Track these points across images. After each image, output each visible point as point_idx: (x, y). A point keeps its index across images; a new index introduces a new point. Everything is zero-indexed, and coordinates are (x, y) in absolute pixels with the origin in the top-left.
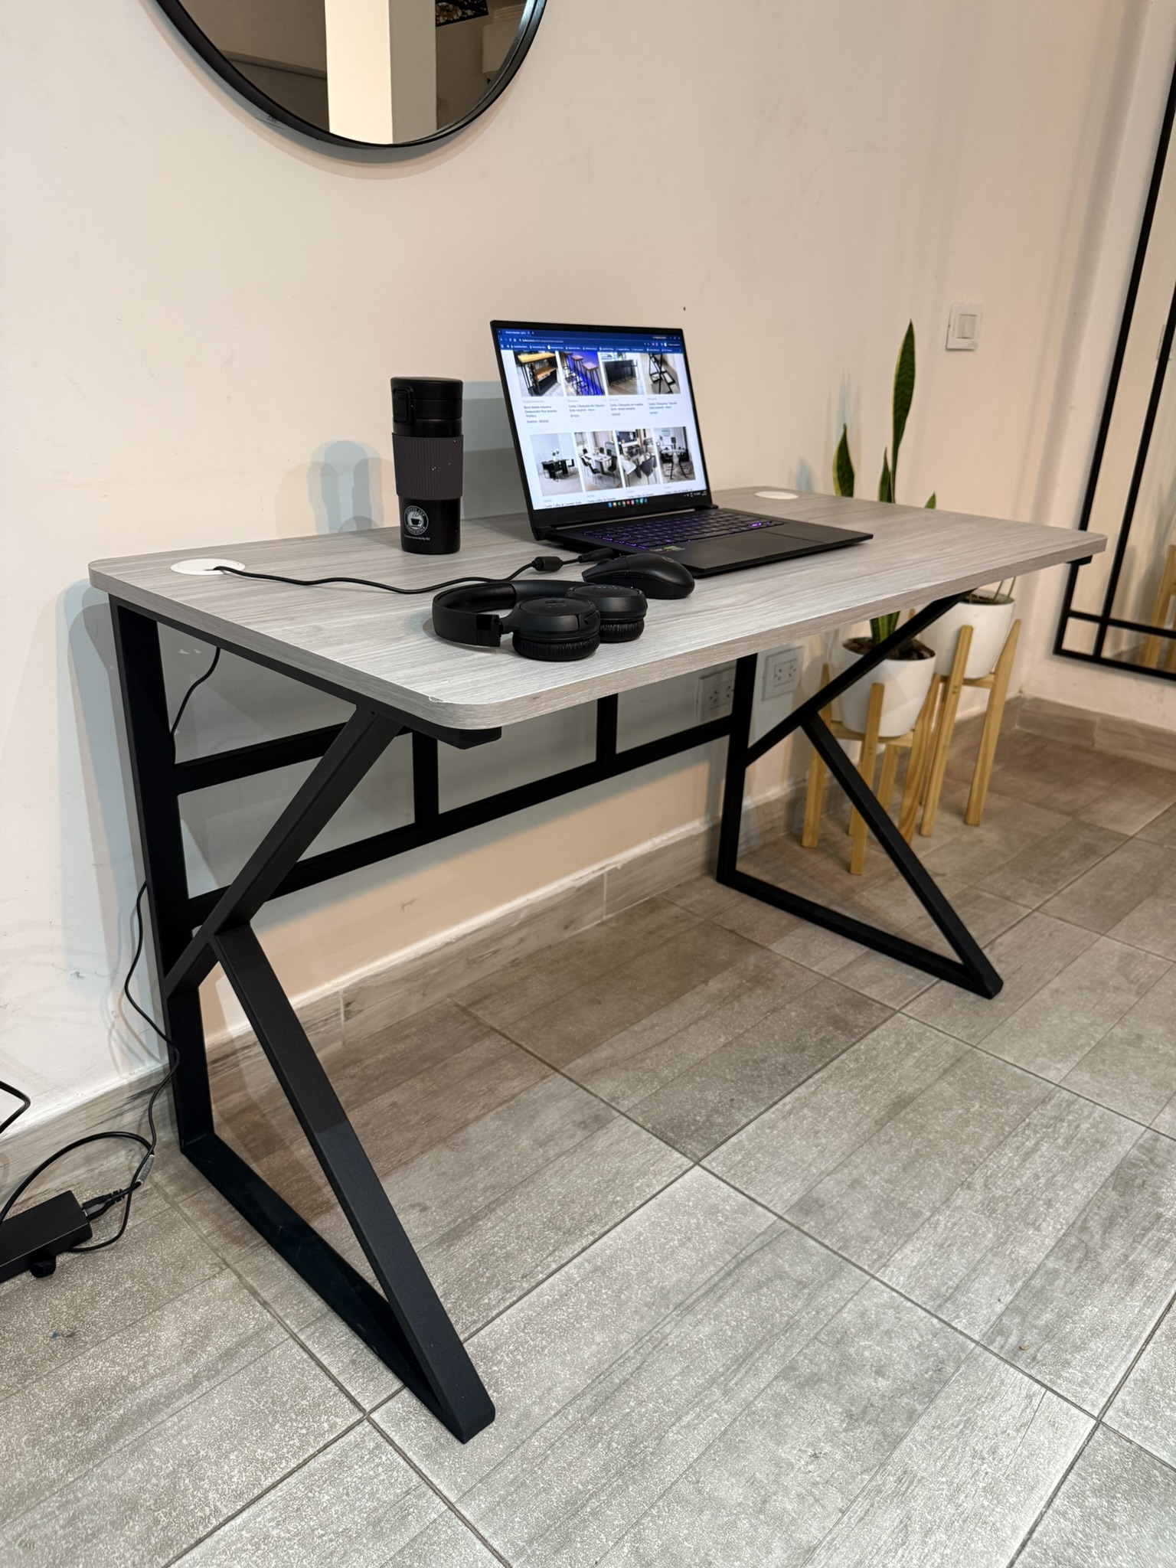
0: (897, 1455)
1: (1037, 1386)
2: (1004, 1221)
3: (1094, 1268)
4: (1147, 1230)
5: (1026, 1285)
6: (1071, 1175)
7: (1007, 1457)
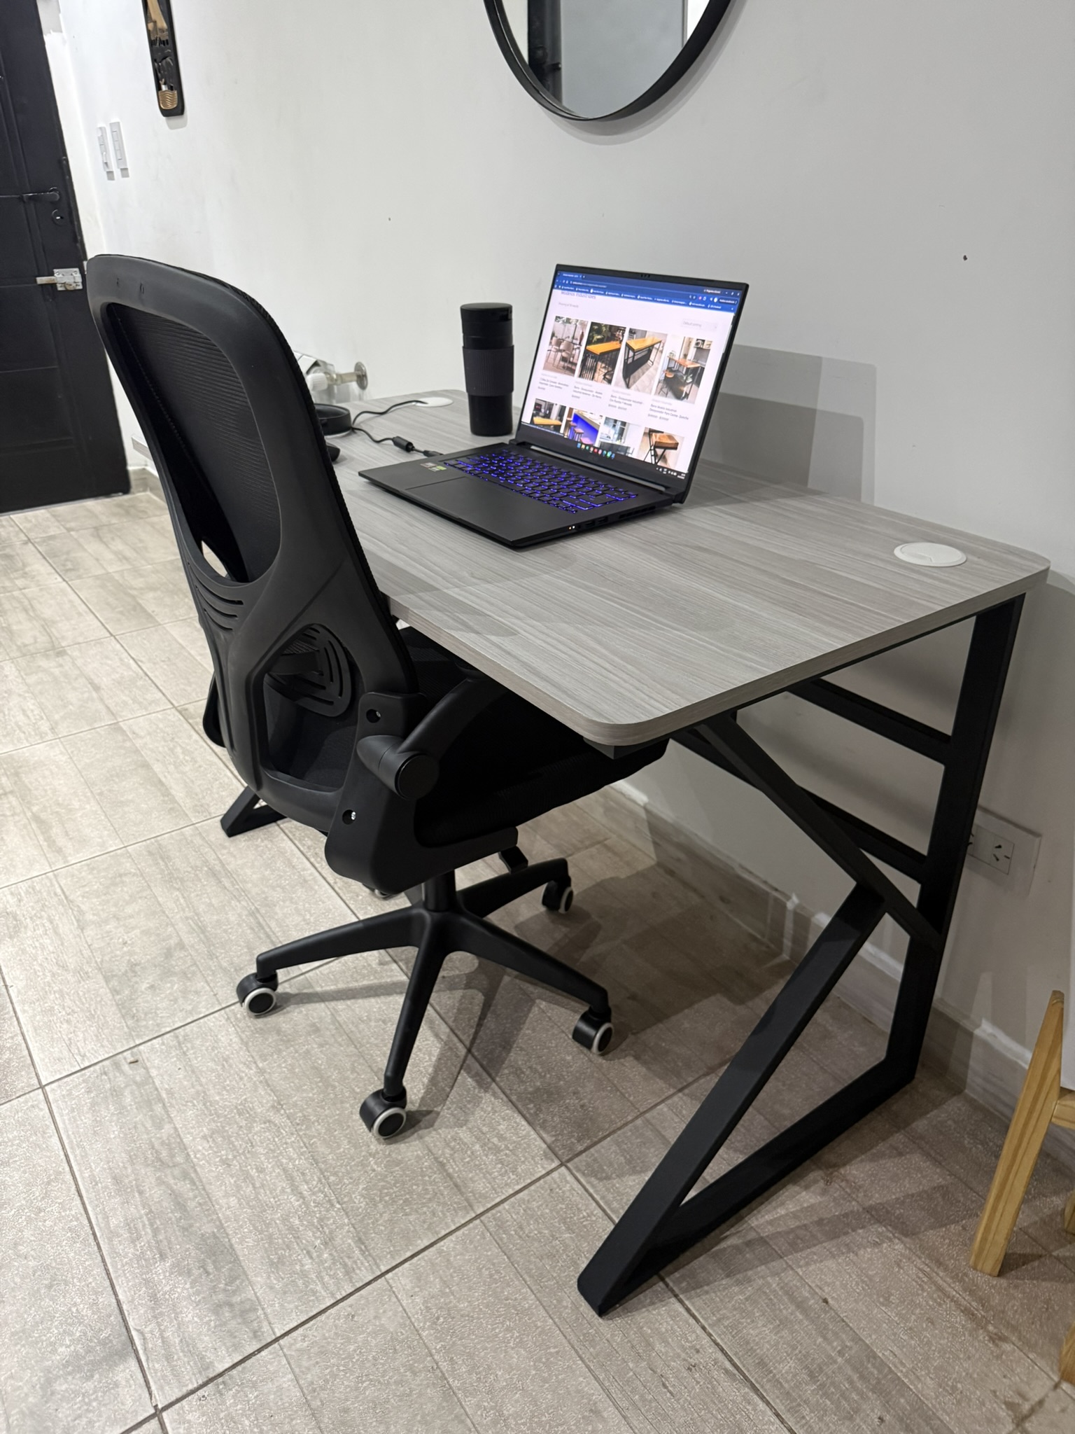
0: (100, 977)
1: (87, 1064)
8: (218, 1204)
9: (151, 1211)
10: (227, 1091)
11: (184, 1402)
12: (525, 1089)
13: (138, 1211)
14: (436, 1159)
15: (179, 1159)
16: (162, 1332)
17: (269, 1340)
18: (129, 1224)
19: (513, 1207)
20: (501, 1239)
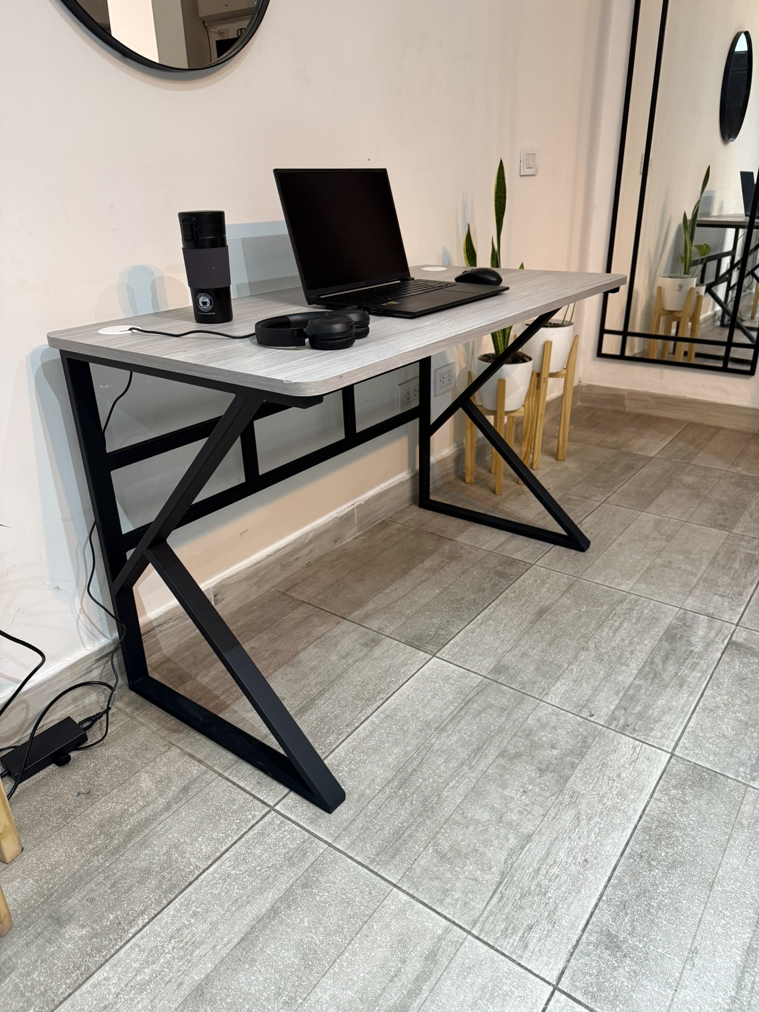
0: (568, 785)
1: (637, 742)
2: (609, 664)
3: (660, 681)
4: (686, 659)
5: (625, 694)
6: (642, 637)
7: (627, 778)
17: (683, 610)
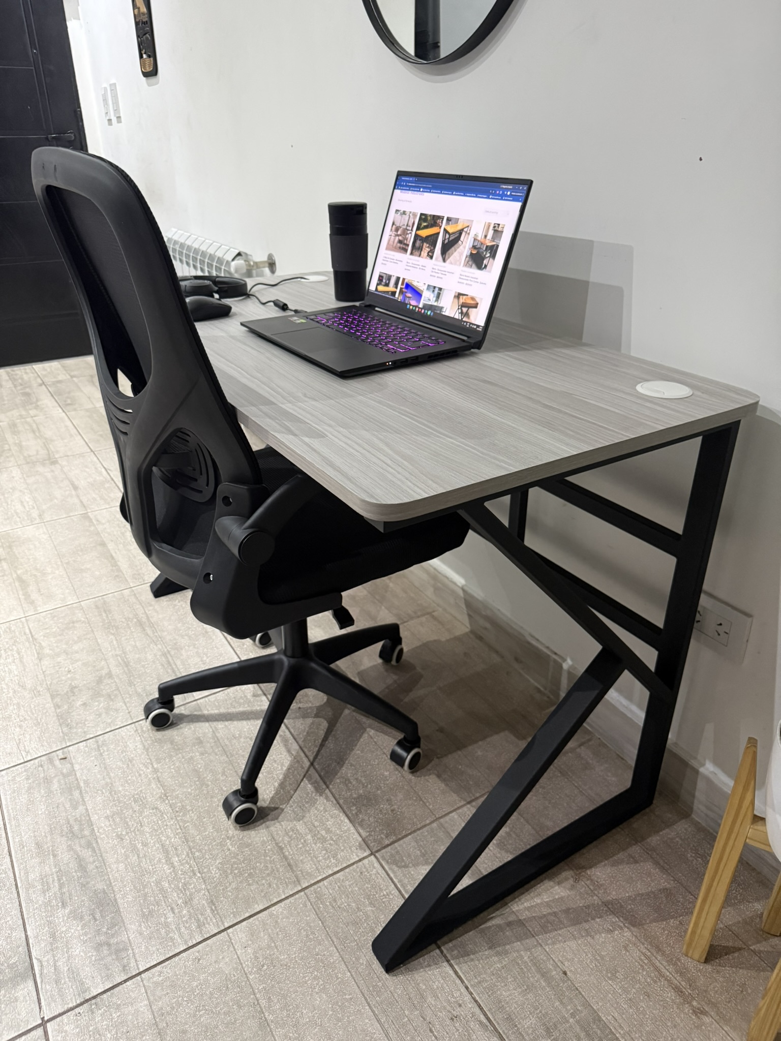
1: (29, 758)
8: (110, 868)
9: (60, 870)
10: (129, 784)
11: (64, 1016)
12: (351, 795)
13: (51, 870)
14: (277, 844)
15: (86, 833)
16: (55, 962)
17: (134, 974)
18: (43, 879)
19: (331, 884)
20: (319, 908)
